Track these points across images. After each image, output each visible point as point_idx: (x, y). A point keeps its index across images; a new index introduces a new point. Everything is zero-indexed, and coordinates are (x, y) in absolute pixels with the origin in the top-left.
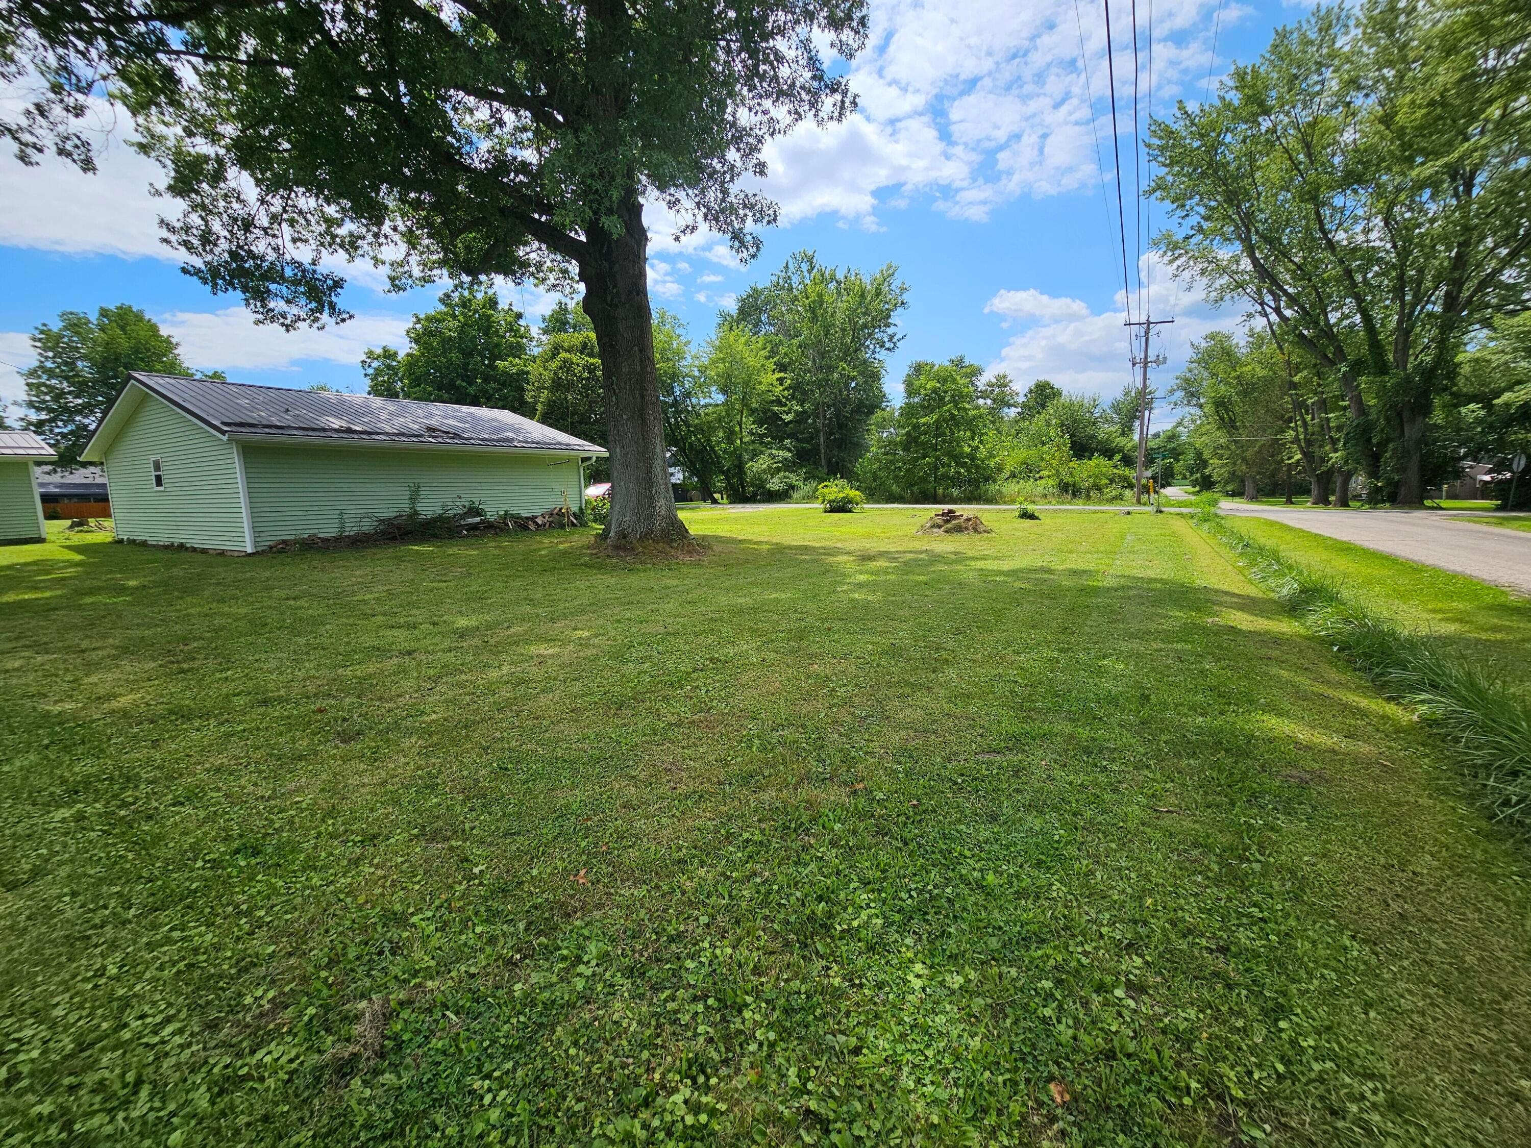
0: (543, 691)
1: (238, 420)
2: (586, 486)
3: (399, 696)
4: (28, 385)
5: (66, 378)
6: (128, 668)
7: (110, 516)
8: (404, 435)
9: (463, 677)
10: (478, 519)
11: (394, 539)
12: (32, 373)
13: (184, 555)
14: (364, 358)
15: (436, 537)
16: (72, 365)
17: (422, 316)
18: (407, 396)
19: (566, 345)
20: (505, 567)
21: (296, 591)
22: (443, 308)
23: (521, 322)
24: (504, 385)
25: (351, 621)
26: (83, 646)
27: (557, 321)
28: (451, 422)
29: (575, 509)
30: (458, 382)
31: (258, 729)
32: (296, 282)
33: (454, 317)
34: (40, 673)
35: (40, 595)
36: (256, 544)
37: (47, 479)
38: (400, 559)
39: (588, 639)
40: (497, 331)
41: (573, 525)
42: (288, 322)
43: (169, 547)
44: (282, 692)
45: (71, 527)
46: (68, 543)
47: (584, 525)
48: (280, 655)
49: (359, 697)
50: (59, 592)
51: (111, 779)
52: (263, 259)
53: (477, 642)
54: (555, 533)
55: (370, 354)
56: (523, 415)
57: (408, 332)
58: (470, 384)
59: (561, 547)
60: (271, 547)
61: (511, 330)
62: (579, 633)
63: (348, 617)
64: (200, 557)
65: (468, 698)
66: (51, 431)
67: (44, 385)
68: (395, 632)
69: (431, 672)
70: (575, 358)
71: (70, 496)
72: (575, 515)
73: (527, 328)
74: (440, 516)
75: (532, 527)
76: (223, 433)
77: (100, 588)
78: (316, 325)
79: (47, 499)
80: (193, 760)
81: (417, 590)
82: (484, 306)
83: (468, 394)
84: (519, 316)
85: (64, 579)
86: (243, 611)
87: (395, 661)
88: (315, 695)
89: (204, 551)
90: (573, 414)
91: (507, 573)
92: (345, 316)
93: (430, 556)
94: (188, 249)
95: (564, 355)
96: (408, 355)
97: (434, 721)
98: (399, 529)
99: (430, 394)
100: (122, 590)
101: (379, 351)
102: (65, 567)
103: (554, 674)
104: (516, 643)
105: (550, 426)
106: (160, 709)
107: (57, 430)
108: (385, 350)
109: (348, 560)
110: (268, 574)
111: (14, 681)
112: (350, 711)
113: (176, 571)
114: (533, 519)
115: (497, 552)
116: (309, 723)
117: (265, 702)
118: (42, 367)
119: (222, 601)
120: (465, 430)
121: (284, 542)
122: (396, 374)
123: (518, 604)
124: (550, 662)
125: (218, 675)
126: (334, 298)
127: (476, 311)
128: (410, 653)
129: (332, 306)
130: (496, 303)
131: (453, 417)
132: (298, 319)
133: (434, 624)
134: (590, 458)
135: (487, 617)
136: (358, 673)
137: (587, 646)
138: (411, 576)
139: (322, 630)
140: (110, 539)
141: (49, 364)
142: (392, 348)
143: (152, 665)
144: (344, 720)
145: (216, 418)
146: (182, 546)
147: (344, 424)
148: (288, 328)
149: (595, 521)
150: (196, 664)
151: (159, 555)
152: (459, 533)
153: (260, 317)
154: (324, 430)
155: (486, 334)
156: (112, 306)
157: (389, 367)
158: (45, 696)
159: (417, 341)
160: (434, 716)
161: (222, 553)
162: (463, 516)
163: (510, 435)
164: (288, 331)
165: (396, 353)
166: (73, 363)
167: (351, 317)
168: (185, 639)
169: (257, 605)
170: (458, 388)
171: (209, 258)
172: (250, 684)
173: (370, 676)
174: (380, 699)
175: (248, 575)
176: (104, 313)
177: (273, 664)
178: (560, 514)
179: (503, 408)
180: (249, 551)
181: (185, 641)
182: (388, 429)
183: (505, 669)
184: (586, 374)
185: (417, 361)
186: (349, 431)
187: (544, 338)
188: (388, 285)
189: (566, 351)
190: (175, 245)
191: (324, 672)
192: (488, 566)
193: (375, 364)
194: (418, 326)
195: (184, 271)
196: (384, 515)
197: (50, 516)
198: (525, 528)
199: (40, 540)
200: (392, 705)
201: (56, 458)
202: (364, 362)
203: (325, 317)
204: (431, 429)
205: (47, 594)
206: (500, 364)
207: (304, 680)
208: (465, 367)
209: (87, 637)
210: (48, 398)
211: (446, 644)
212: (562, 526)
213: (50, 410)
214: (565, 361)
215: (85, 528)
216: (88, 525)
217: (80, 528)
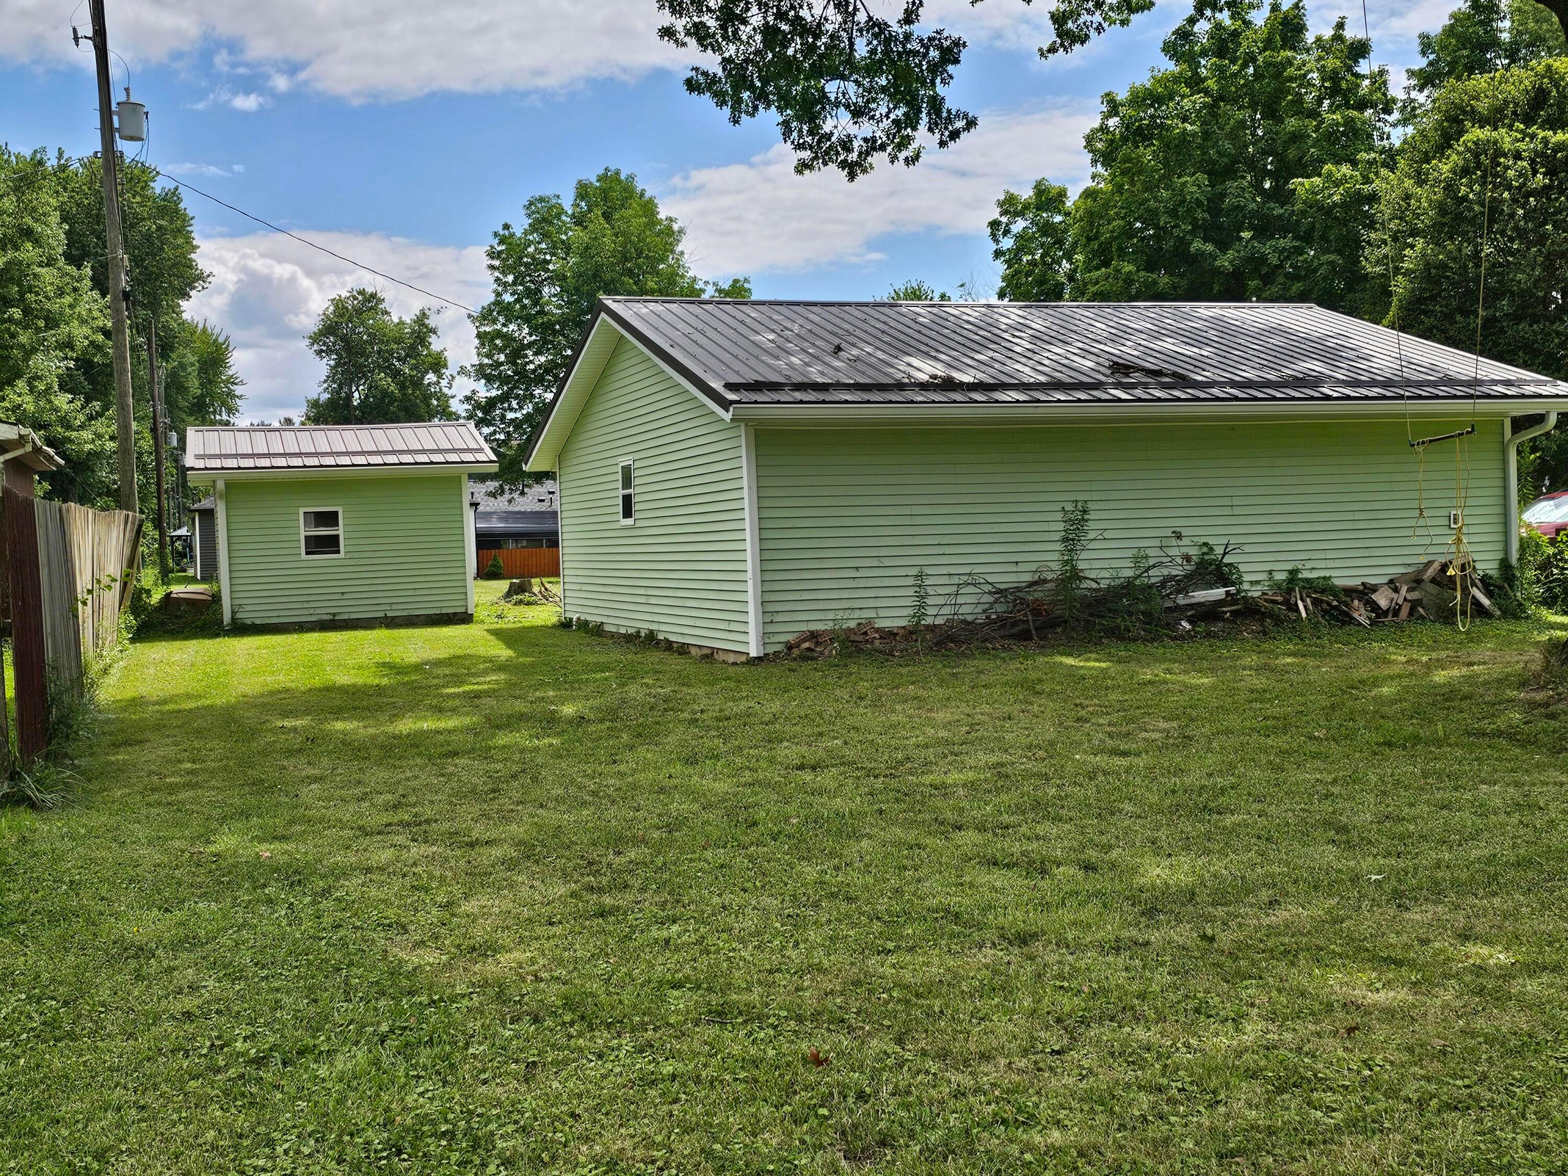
0: (1352, 1125)
1: (751, 377)
2: (1526, 501)
3: (985, 1057)
4: (479, 336)
5: (527, 319)
6: (525, 892)
7: (557, 574)
8: (1058, 385)
9: (1141, 1033)
10: (1218, 593)
11: (1024, 636)
12: (486, 316)
13: (654, 657)
14: (995, 214)
15: (1118, 635)
16: (534, 294)
17: (1122, 95)
18: (1079, 293)
19: (1483, 106)
20: (1283, 725)
21: (817, 752)
22: (1169, 66)
23: (1363, 67)
24: (1307, 239)
25: (911, 836)
26: (475, 835)
27: (1464, 40)
28: (1169, 345)
29: (1487, 565)
30: (1197, 245)
31: (698, 1080)
32: (872, 68)
33: (1195, 83)
34: (408, 881)
35: (442, 725)
36: (764, 641)
37: (488, 505)
38: (1032, 688)
39: (1507, 974)
40: (1299, 100)
41: (1480, 611)
42: (853, 157)
43: (630, 639)
44: (754, 996)
45: (509, 594)
46: (501, 625)
47: (1514, 612)
48: (766, 901)
49: (900, 1041)
50: (467, 721)
51: (450, 1135)
52: (817, 31)
53: (1184, 934)
54: (1426, 632)
55: (1010, 206)
56: (1353, 312)
57: (1090, 140)
58: (1223, 246)
59: (1440, 676)
60: (790, 647)
61: (1334, 92)
62: (1478, 952)
63: (909, 824)
64: (674, 663)
65: (1145, 1100)
66: (503, 417)
67: (499, 334)
68: (998, 878)
69: (1067, 1003)
70: (1506, 138)
71: (517, 536)
72: (1486, 583)
73: (1379, 79)
74: (1129, 584)
75: (1361, 615)
76: (725, 404)
77: (522, 717)
78: (902, 155)
79: (486, 541)
80: (579, 1128)
81: (1060, 772)
82: (1268, 43)
83: (1217, 272)
84: (1360, 49)
85: (478, 695)
86: (722, 787)
87: (988, 955)
88: (816, 1016)
89: (683, 650)
90: (1494, 296)
91: (1281, 741)
92: (960, 124)
93: (1100, 684)
94: (700, 41)
95: (1476, 134)
96: (1088, 194)
97: (1055, 1151)
98: (1036, 612)
99: (1129, 281)
100: (551, 721)
101: (1026, 193)
102: (485, 672)
103: (1389, 1075)
104: (1290, 955)
105: (1426, 334)
106: (553, 994)
107: (510, 415)
108: (1041, 189)
109: (924, 682)
110: (776, 706)
111: (373, 893)
112: (875, 1075)
113: (635, 692)
114: (1365, 592)
115: (1260, 682)
116: (790, 1090)
117: (720, 1016)
118: (497, 303)
119: (692, 761)
120: (1199, 364)
121: (813, 636)
122: (1060, 242)
123: (1305, 835)
124: (1380, 1033)
125: (655, 932)
126: (940, 89)
127: (1251, 58)
128: (1024, 939)
129: (936, 104)
130: (1300, 28)
131: (1175, 333)
132: (872, 146)
133: (1088, 867)
134: (1540, 419)
135: (1218, 866)
136: (907, 976)
137: (1500, 998)
138: (1051, 734)
139: (852, 849)
140: (554, 620)
141: (508, 298)
142: (1055, 181)
143: (561, 890)
144: (862, 1096)
145: (718, 375)
146: (650, 641)
147: (940, 370)
148: (852, 170)
149: (1549, 602)
150: (623, 900)
151: (616, 655)
152: (1172, 626)
153: (806, 155)
154: (900, 386)
155: (1272, 113)
156: (592, 177)
157: (1047, 229)
158: (404, 929)
159: (1106, 157)
160: (1056, 1136)
161: (710, 656)
162: (1185, 584)
163: (1316, 367)
164: (852, 176)
165: (1062, 194)
166: (539, 291)
167: (971, 124)
168: (620, 839)
169: (747, 776)
170: (1195, 260)
171: (731, 50)
172: (704, 962)
173: (930, 989)
174: (943, 1055)
175: (743, 705)
176: (583, 191)
177: (750, 922)
178: (1442, 580)
179: (1302, 298)
180: (753, 653)
181: (618, 842)
182: (1028, 374)
183: (1252, 1030)
184: (1540, 180)
185: (1106, 206)
186: (948, 384)
187: (1421, 97)
188: (1049, 35)
189: (1483, 122)
190: (681, 36)
191: (840, 958)
192: (1234, 721)
193: (1019, 225)
194: (1113, 122)
195: (692, 86)
196: (1006, 580)
197: (486, 573)
198: (1345, 619)
199: (464, 618)
200: (963, 1079)
201: (495, 468)
202: (994, 225)
203: (923, 137)
204: (1121, 368)
205: (451, 723)
206: (1301, 185)
207: (801, 972)
208: (1214, 204)
209: (486, 816)
210: (502, 358)
211: (1108, 931)
212: (1447, 616)
213: (504, 380)
214: (1478, 150)
215: (526, 597)
216: (530, 592)
217: (520, 597)
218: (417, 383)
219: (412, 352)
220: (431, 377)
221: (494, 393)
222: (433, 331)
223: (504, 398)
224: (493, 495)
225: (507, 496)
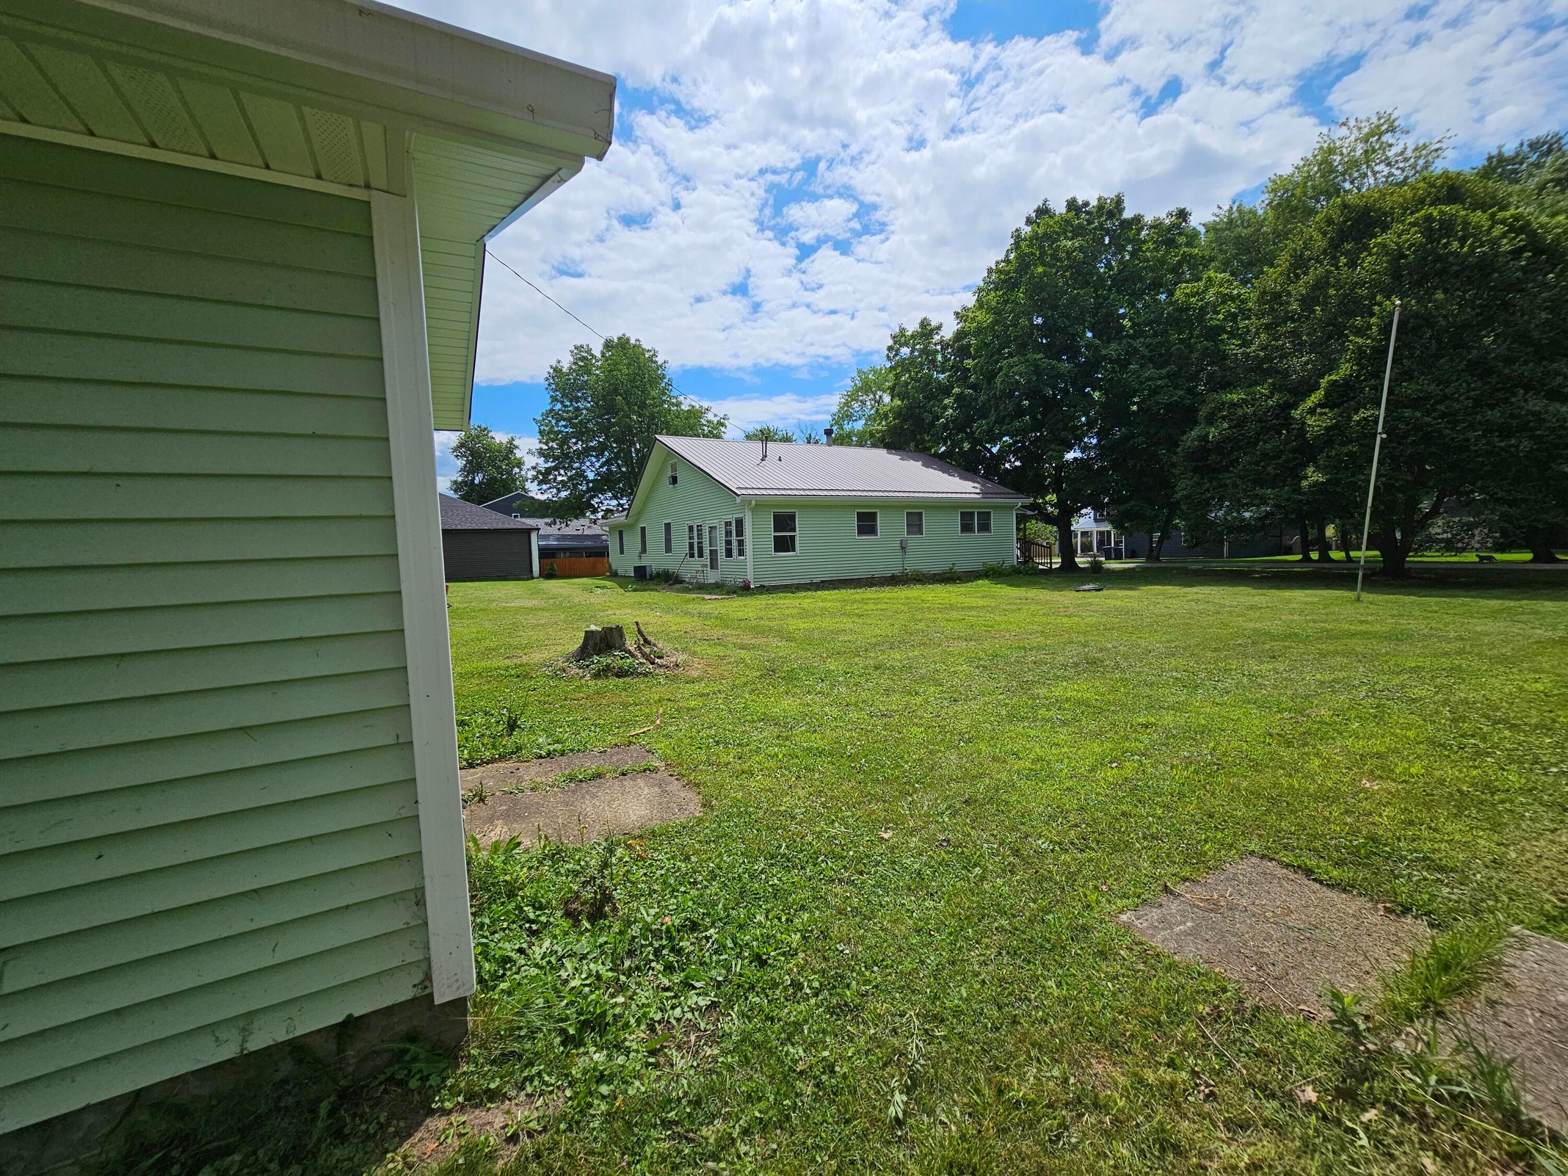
66: (555, 479)
67: (552, 431)
71: (565, 550)
79: (545, 553)
107: (559, 478)
197: (546, 574)
210: (554, 445)
213: (556, 458)
215: (613, 660)
216: (622, 648)
217: (606, 660)
218: (509, 473)
219: (507, 458)
220: (516, 470)
221: (550, 464)
222: (517, 447)
223: (556, 468)
224: (550, 525)
225: (558, 526)
